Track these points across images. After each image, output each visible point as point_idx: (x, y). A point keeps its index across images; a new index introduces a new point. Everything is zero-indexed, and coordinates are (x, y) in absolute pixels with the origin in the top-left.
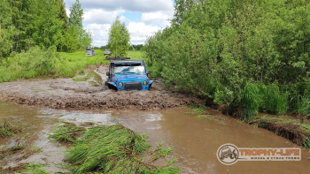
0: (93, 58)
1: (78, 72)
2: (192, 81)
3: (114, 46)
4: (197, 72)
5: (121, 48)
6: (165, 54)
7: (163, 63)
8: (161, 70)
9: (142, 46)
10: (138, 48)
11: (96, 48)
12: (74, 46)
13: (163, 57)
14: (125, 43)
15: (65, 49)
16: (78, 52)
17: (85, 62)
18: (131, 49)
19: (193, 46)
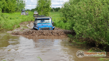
0: (26, 17)
1: (16, 26)
2: (95, 33)
3: (40, 8)
4: (99, 26)
5: (45, 10)
6: (76, 14)
7: (74, 20)
8: (73, 25)
9: (59, 8)
10: (57, 10)
11: (28, 10)
12: (13, 9)
13: (75, 17)
14: (48, 7)
15: (8, 11)
16: (16, 13)
17: (21, 20)
18: (52, 10)
19: (96, 8)
